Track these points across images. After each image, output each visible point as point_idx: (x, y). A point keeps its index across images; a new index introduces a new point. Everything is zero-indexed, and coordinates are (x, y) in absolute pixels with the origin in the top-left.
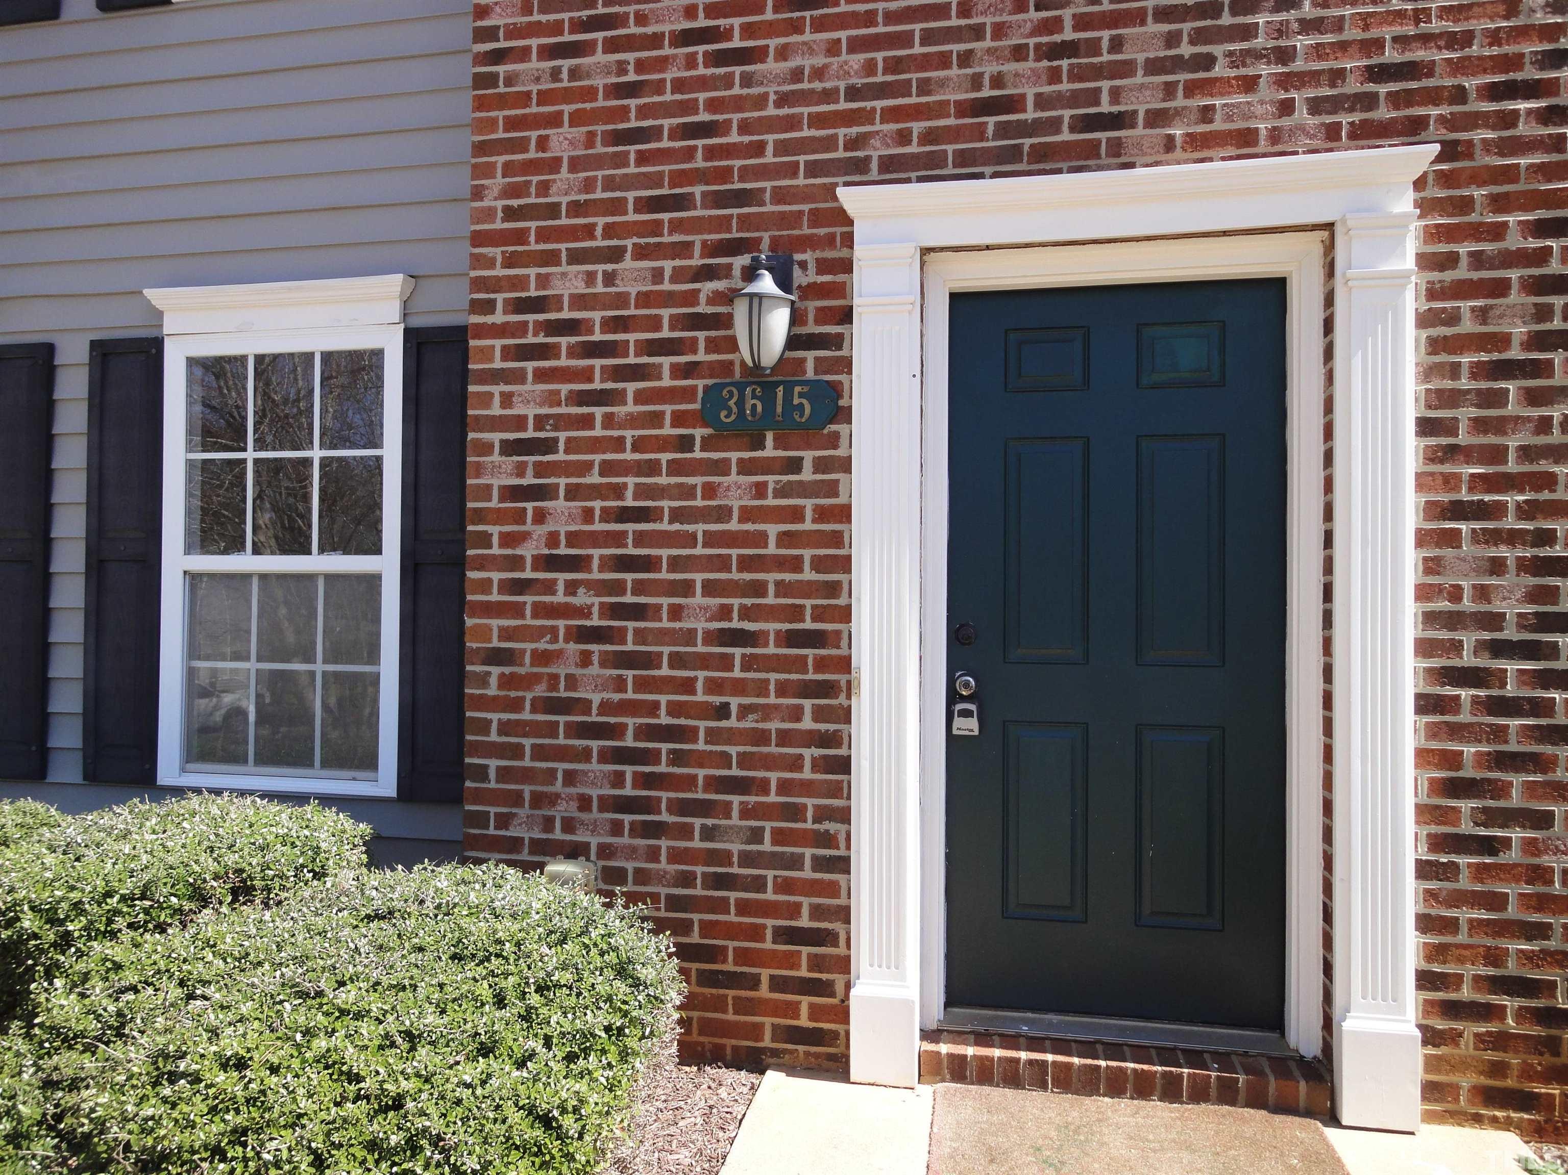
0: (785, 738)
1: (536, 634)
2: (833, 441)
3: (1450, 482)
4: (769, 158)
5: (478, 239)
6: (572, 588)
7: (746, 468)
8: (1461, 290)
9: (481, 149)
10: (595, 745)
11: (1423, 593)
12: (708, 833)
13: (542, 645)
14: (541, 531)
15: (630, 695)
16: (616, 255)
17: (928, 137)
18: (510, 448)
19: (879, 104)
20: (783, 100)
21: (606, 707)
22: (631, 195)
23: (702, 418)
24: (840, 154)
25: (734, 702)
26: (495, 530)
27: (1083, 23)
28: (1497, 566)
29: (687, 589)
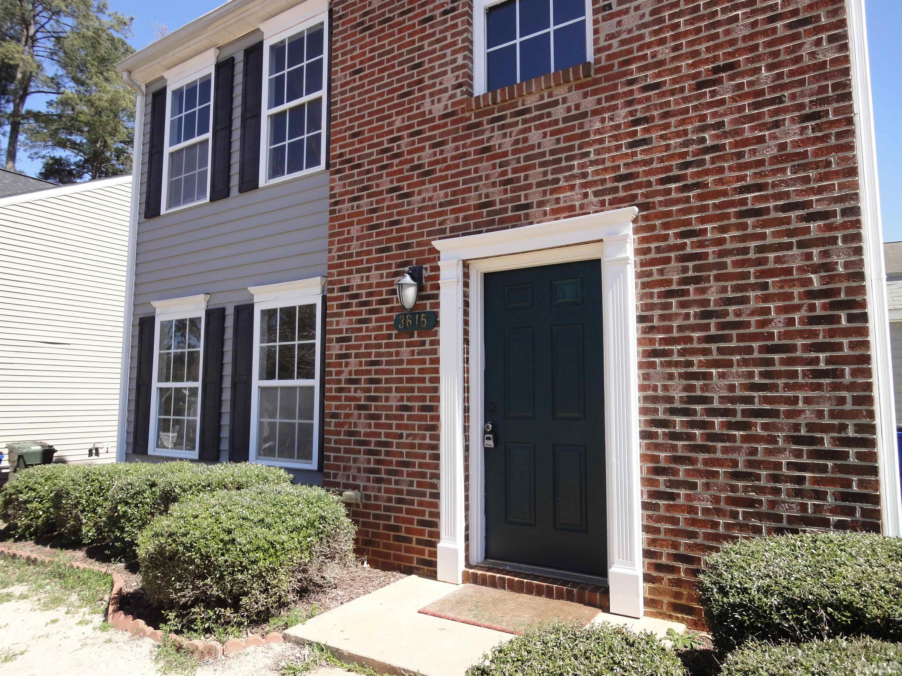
0: (421, 446)
1: (345, 407)
2: (436, 334)
3: (652, 341)
4: (415, 231)
5: (330, 267)
6: (356, 390)
7: (409, 345)
8: (653, 262)
9: (331, 235)
10: (362, 448)
11: (642, 388)
12: (397, 482)
13: (347, 411)
14: (347, 370)
15: (373, 430)
16: (369, 269)
17: (465, 218)
18: (339, 340)
19: (449, 208)
20: (420, 209)
21: (366, 434)
22: (374, 248)
23: (394, 327)
24: (437, 227)
25: (405, 432)
26: (333, 370)
27: (515, 171)
28: (671, 376)
29: (389, 390)
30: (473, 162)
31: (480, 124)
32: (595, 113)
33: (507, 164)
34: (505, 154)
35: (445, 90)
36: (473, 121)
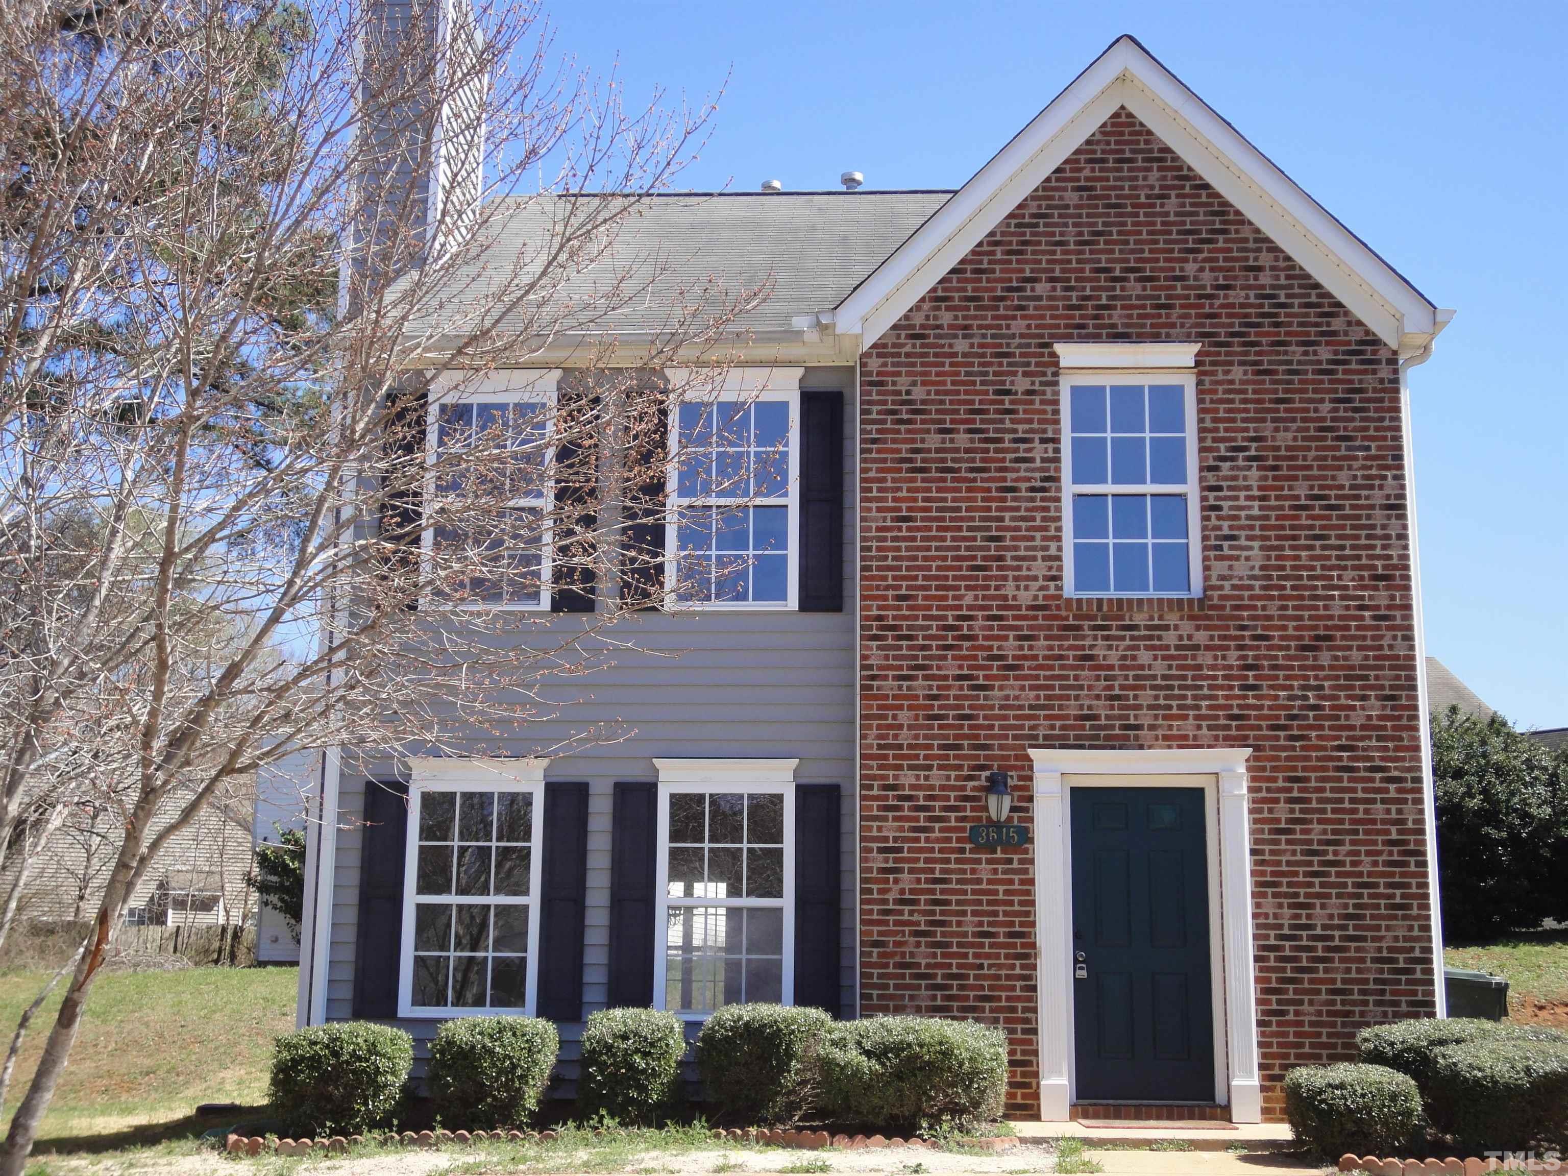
0: (1008, 977)
1: (896, 933)
2: (1026, 851)
3: (1262, 873)
4: (996, 731)
5: (865, 757)
6: (911, 913)
7: (989, 861)
8: (1264, 801)
9: (866, 717)
10: (923, 983)
11: (1255, 916)
13: (898, 938)
14: (897, 887)
15: (939, 960)
16: (929, 768)
17: (1063, 728)
18: (884, 850)
19: (1042, 713)
20: (1002, 707)
21: (928, 966)
22: (936, 743)
23: (970, 840)
24: (1026, 732)
25: (986, 963)
26: (875, 887)
27: (1122, 688)
28: (1280, 906)
29: (964, 913)
30: (1073, 667)
31: (1079, 628)
32: (1208, 648)
33: (1113, 678)
34: (1111, 667)
35: (1035, 578)
36: (1071, 622)
